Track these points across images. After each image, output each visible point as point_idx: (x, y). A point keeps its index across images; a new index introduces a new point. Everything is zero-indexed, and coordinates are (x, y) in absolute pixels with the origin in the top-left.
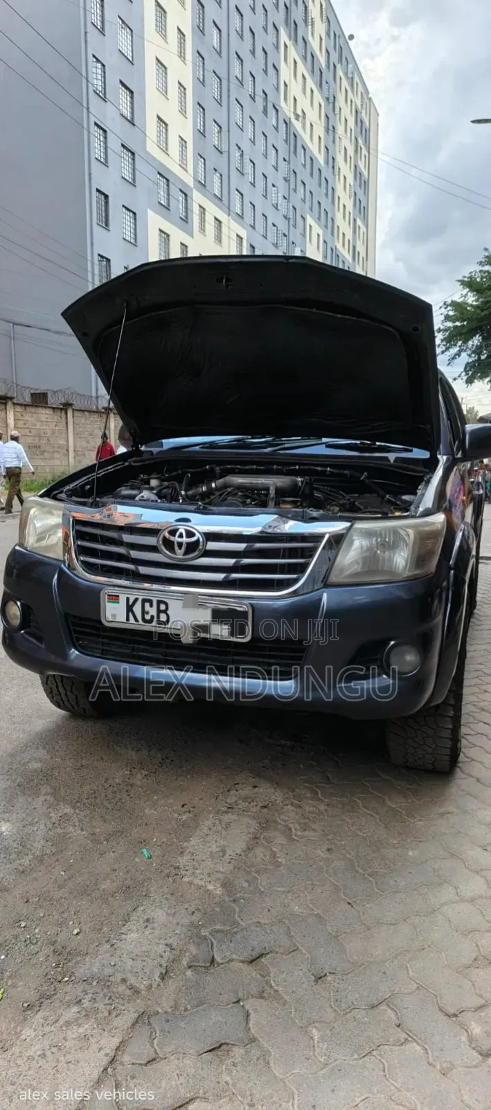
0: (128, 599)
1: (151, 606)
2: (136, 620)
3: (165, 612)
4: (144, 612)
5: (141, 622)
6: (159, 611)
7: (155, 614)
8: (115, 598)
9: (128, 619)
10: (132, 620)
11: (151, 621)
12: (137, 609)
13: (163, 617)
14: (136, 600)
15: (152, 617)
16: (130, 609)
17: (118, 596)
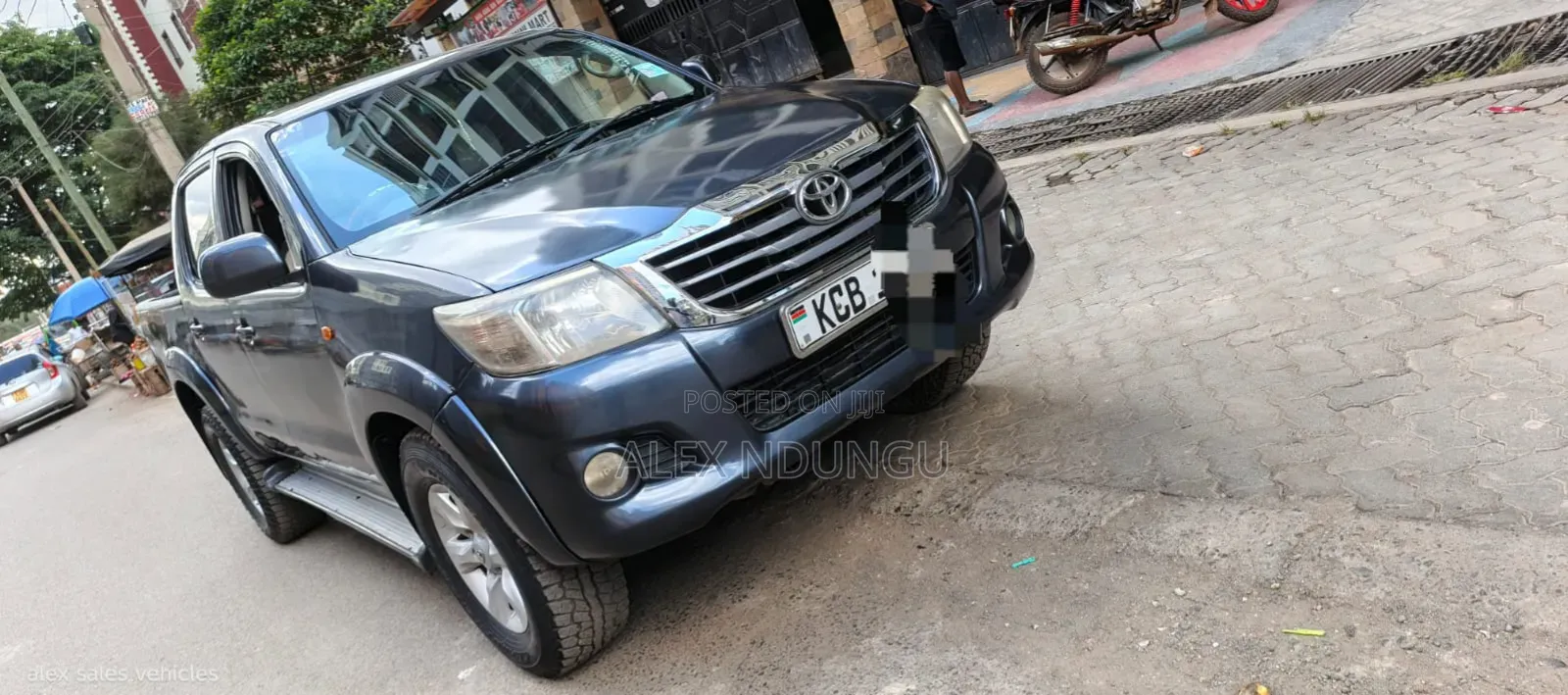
0: (814, 302)
1: (841, 294)
2: (833, 325)
3: (858, 291)
4: (836, 308)
5: (838, 323)
6: (851, 295)
7: (849, 303)
8: (799, 313)
9: (824, 331)
10: (828, 328)
11: (847, 315)
12: (829, 310)
13: (858, 300)
14: (823, 296)
15: (847, 308)
16: (820, 314)
17: (802, 307)
